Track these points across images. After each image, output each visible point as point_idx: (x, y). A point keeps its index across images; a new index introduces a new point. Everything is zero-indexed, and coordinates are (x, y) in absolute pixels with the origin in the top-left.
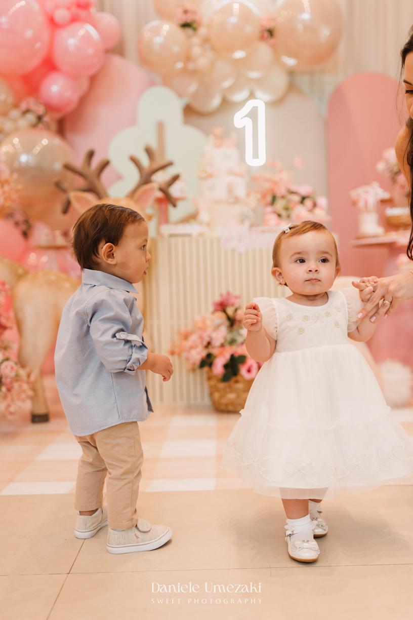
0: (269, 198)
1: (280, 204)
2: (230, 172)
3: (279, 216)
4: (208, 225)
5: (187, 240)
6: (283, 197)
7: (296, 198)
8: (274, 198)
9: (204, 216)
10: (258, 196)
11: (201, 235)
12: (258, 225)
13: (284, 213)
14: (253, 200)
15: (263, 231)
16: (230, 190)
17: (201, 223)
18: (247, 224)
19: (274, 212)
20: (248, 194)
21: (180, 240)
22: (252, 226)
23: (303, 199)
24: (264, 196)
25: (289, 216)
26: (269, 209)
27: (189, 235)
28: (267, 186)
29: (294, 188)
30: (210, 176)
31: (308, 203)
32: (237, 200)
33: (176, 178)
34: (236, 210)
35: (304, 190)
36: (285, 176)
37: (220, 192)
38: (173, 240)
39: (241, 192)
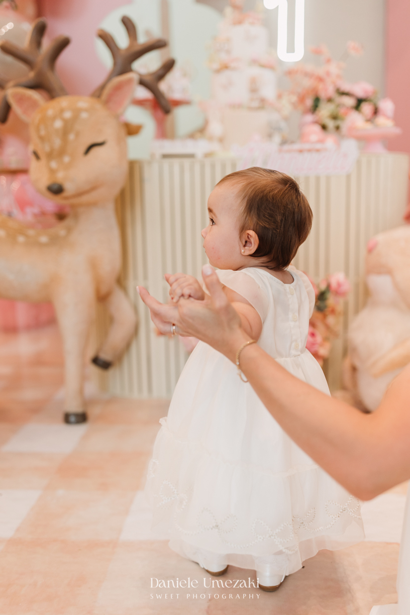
0: (309, 102)
1: (325, 111)
2: (255, 62)
3: (324, 127)
4: (221, 140)
5: (187, 162)
6: (330, 100)
7: (350, 102)
8: (317, 101)
9: (215, 128)
10: (294, 98)
11: (208, 155)
12: (292, 142)
13: (331, 124)
14: (287, 105)
15: (301, 151)
16: (254, 89)
17: (211, 139)
18: (277, 139)
19: (316, 122)
20: (280, 97)
21: (176, 162)
22: (284, 142)
23: (360, 102)
24: (302, 99)
25: (337, 128)
26: (309, 118)
27: (191, 156)
28: (307, 83)
29: (346, 87)
30: (225, 67)
31: (367, 108)
32: (263, 104)
33: (169, 66)
34: (263, 118)
35: (360, 90)
36: (333, 69)
37: (240, 93)
38: (166, 163)
39: (269, 92)
